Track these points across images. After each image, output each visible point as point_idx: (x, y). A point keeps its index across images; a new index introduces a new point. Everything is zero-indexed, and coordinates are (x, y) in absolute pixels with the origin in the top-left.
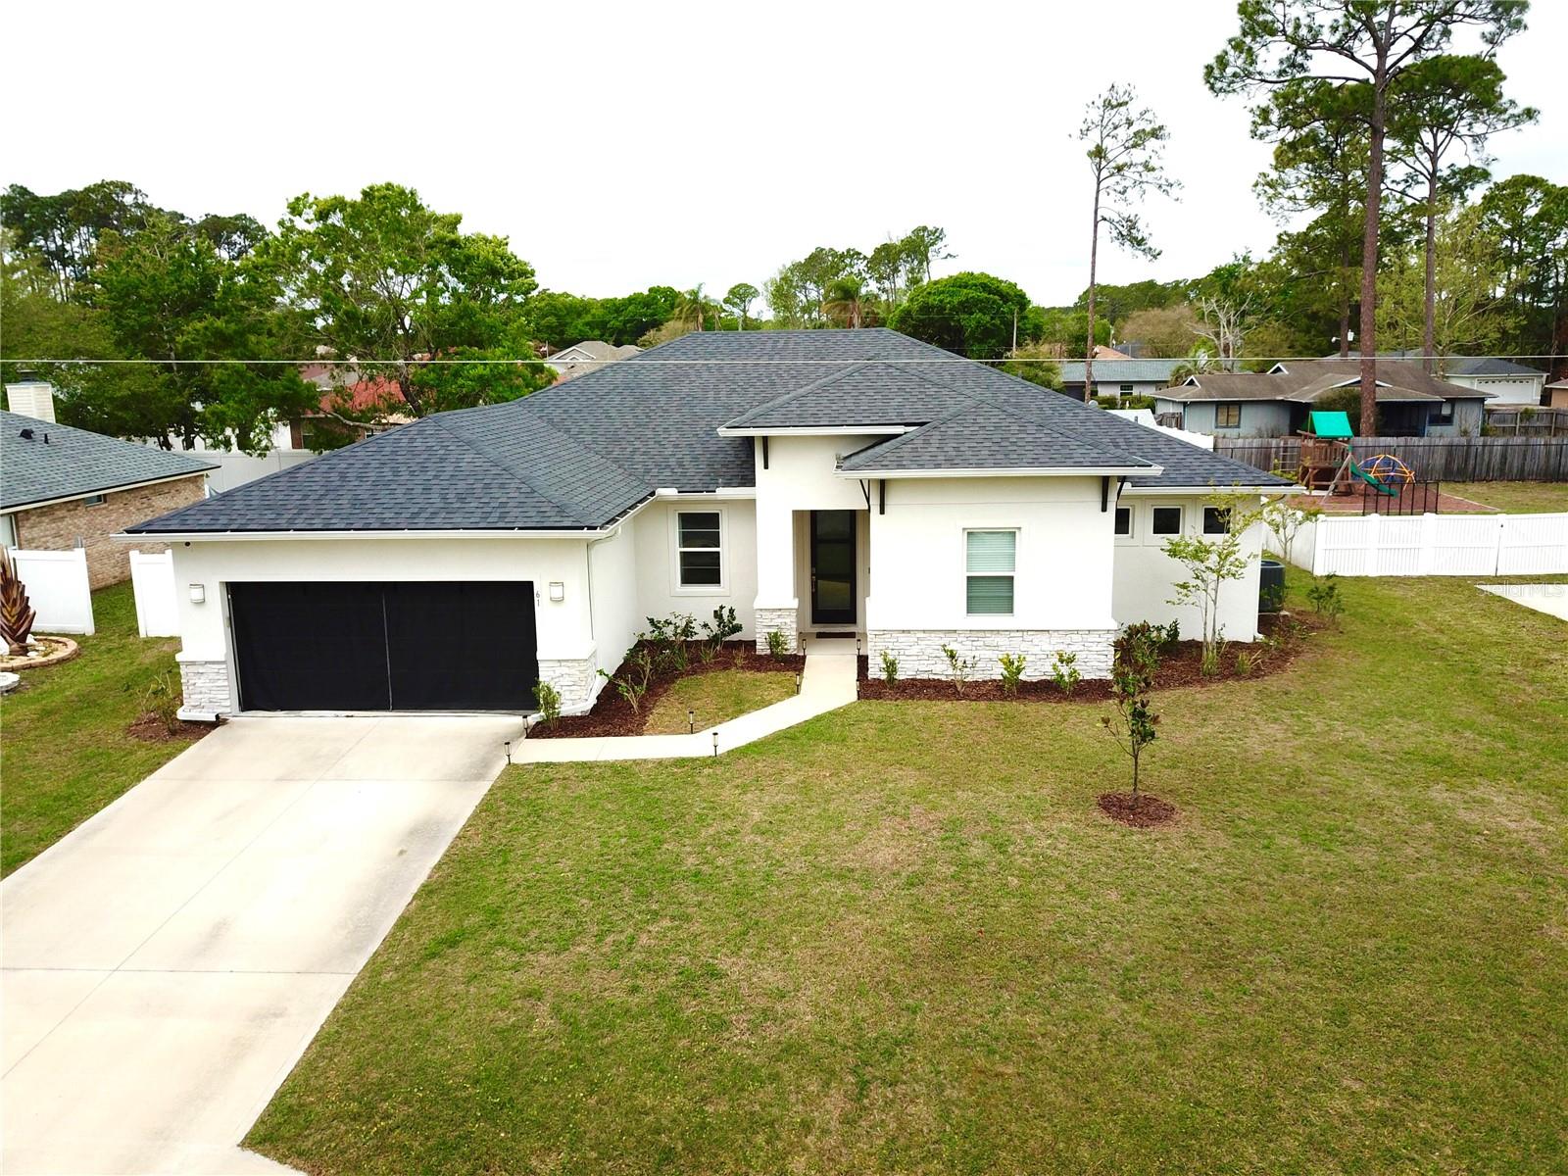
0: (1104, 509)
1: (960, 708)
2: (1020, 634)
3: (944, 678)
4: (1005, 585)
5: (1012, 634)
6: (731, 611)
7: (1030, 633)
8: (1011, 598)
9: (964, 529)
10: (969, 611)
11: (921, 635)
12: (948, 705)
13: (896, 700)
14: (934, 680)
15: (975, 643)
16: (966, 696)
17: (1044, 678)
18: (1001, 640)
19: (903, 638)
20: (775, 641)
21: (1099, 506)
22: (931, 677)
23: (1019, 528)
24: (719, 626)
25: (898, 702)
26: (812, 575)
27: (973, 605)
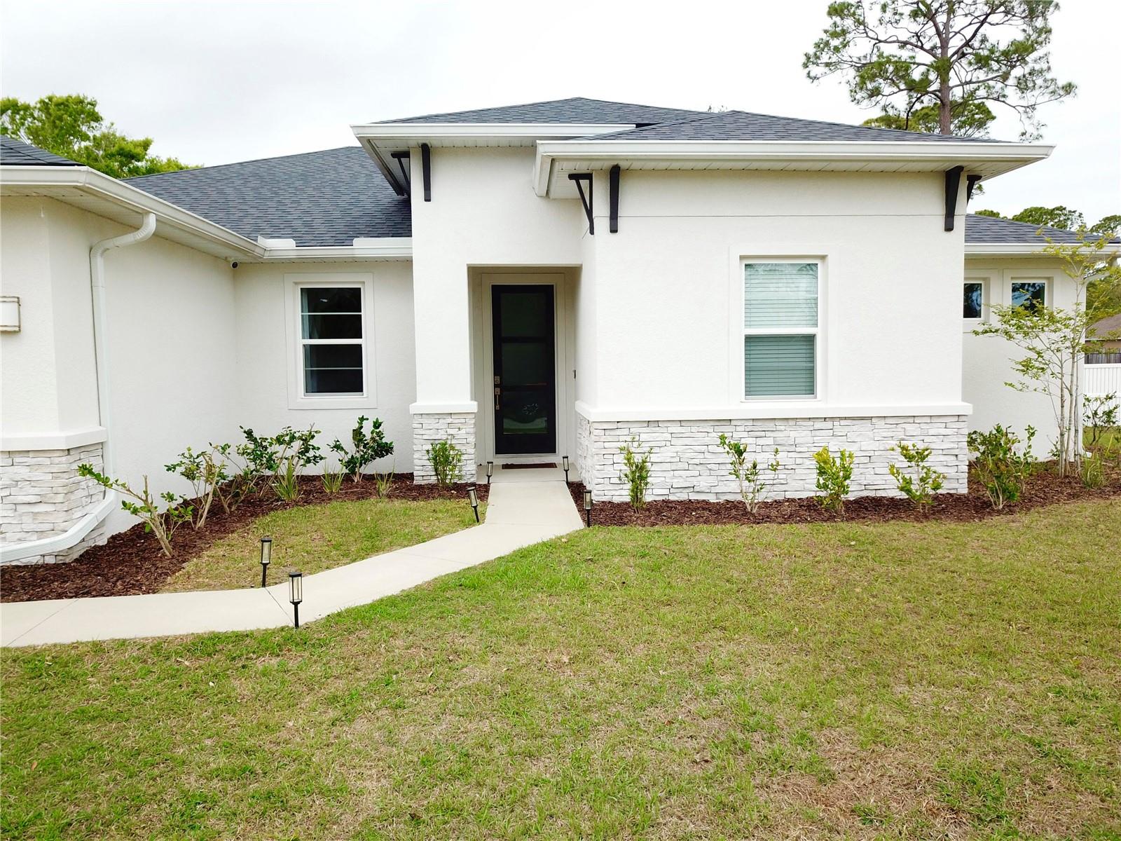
0: (949, 227)
1: (770, 532)
2: (829, 424)
3: (712, 499)
4: (802, 349)
5: (818, 425)
6: (377, 425)
7: (843, 422)
8: (811, 371)
9: (742, 258)
10: (749, 391)
11: (675, 429)
12: (745, 529)
13: (653, 525)
14: (698, 502)
15: (761, 441)
16: (766, 519)
17: (865, 494)
18: (801, 435)
19: (646, 435)
20: (442, 457)
21: (940, 222)
22: (693, 497)
23: (823, 258)
24: (357, 446)
25: (656, 528)
26: (496, 386)
27: (755, 383)
